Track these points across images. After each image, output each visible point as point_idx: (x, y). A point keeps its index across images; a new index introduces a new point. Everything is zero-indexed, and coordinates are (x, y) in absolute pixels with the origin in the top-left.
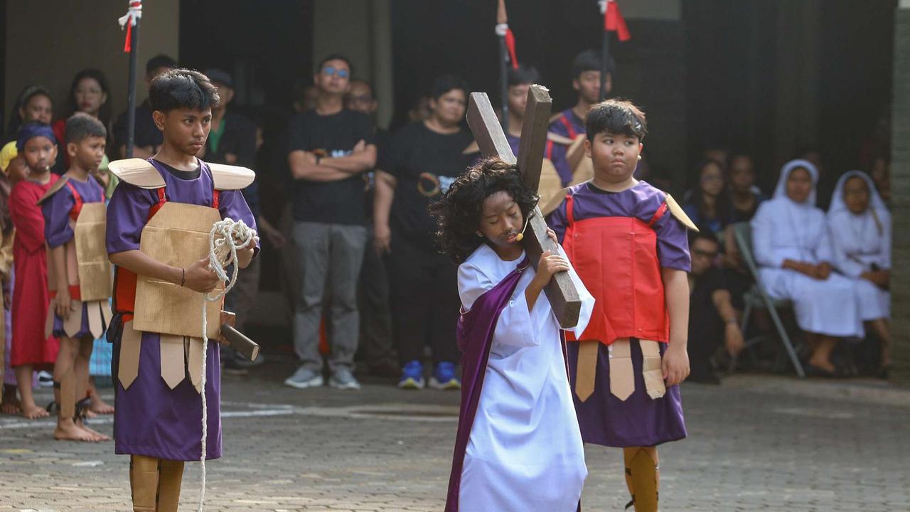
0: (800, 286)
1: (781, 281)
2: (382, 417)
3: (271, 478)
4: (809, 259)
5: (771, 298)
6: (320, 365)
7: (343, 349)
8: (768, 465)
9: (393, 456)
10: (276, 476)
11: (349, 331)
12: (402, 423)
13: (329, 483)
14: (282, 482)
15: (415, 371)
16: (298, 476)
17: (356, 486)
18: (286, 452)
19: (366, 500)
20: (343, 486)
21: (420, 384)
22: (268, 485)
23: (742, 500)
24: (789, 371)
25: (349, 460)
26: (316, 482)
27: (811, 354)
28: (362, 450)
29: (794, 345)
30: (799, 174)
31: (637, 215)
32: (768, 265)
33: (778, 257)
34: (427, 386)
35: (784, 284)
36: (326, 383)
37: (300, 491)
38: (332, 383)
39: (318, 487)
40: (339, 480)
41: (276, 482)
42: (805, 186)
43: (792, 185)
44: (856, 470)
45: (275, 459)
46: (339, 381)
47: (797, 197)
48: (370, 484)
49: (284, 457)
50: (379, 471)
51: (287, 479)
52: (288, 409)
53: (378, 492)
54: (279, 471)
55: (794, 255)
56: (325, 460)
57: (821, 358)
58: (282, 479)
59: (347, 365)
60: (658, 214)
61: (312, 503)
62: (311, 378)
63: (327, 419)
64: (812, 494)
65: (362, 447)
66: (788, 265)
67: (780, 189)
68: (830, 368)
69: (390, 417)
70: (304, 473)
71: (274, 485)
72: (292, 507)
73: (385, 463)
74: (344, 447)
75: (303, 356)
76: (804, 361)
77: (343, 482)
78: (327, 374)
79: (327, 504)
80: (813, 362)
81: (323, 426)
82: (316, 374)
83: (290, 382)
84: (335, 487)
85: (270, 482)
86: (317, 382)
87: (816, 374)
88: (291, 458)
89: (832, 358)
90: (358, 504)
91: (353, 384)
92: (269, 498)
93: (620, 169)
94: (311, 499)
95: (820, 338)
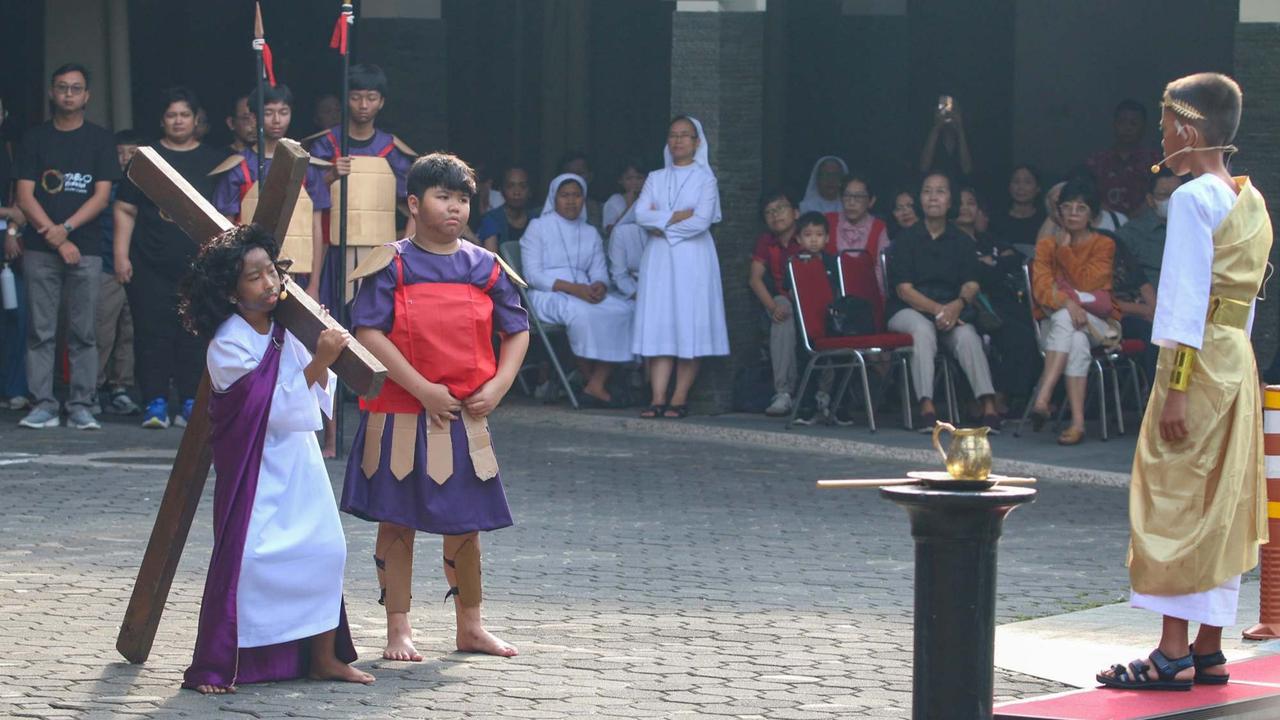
0: (573, 311)
1: (552, 303)
2: (126, 466)
3: (9, 549)
4: (582, 280)
5: (541, 322)
6: (56, 406)
7: (80, 388)
8: (544, 520)
9: (139, 517)
10: (14, 545)
11: (88, 368)
12: (147, 472)
13: (71, 553)
14: (20, 553)
15: (160, 409)
16: (37, 545)
17: (99, 556)
18: (24, 514)
19: (113, 575)
20: (88, 557)
21: (165, 424)
22: (5, 557)
23: (518, 566)
24: (562, 402)
25: (92, 524)
26: (57, 552)
27: (586, 383)
28: (106, 510)
29: (566, 373)
30: (570, 189)
31: (473, 281)
32: (541, 288)
33: (549, 280)
34: (172, 424)
35: (555, 306)
36: (63, 423)
37: (40, 565)
38: (70, 424)
39: (58, 559)
40: (81, 549)
41: (13, 553)
42: (578, 201)
43: (563, 201)
44: (638, 525)
45: (11, 523)
46: (78, 422)
47: (570, 214)
48: (116, 553)
49: (21, 520)
50: (125, 537)
51: (25, 549)
52: (23, 458)
53: (126, 564)
54: (16, 539)
55: (566, 276)
56: (66, 524)
57: (596, 387)
58: (21, 548)
59: (86, 405)
60: (494, 276)
61: (54, 581)
62: (48, 419)
63: (66, 469)
64: (594, 557)
65: (106, 506)
66: (560, 287)
67: (549, 205)
68: (606, 398)
69: (135, 466)
70: (45, 542)
71: (11, 557)
72: (33, 586)
73: (130, 526)
74: (85, 506)
75: (38, 397)
76: (578, 390)
77: (86, 552)
78: (64, 415)
79: (69, 582)
80: (587, 390)
81: (62, 479)
82: (53, 414)
83: (24, 422)
84: (78, 558)
85: (8, 553)
86: (54, 423)
87: (591, 404)
88: (29, 521)
89: (607, 387)
90: (103, 581)
91: (93, 424)
92: (7, 575)
93: (453, 227)
94: (53, 576)
95: (594, 364)
